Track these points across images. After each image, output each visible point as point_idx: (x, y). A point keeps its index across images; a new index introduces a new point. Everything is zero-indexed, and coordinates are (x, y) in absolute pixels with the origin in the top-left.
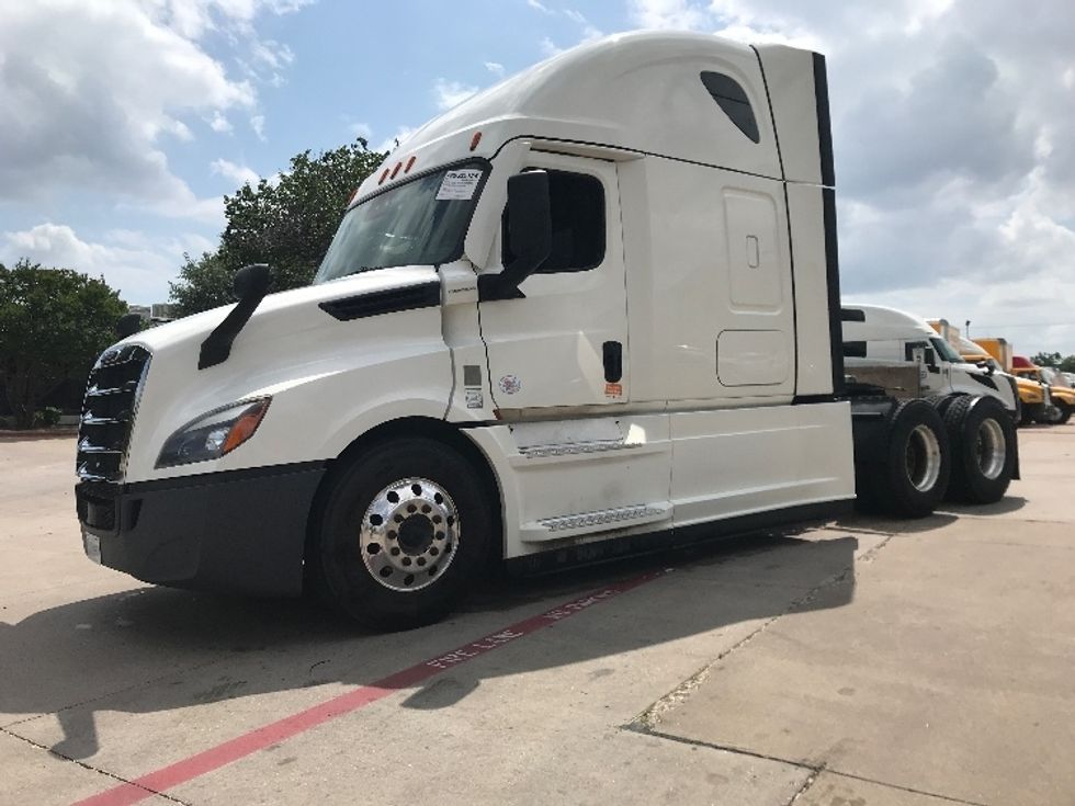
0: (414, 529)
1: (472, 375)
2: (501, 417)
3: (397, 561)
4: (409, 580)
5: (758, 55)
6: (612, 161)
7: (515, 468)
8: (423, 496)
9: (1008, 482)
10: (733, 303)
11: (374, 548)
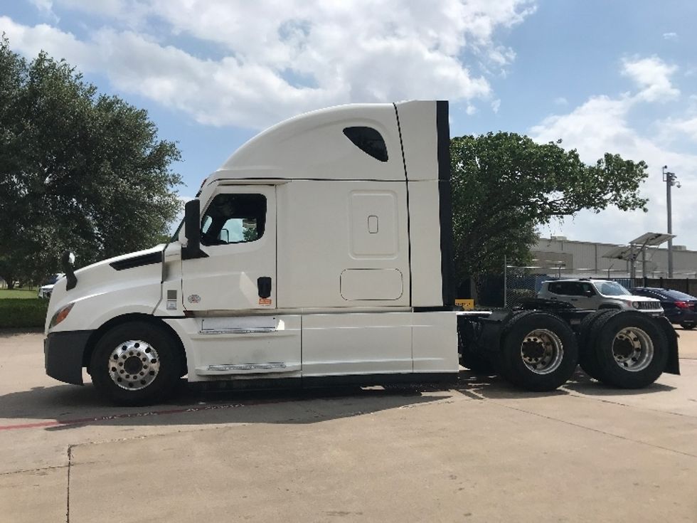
0: (134, 363)
1: (172, 295)
2: (189, 314)
3: (123, 376)
4: (131, 385)
5: (396, 108)
6: (273, 185)
7: (192, 339)
8: (139, 349)
9: (661, 373)
10: (356, 255)
11: (114, 369)
